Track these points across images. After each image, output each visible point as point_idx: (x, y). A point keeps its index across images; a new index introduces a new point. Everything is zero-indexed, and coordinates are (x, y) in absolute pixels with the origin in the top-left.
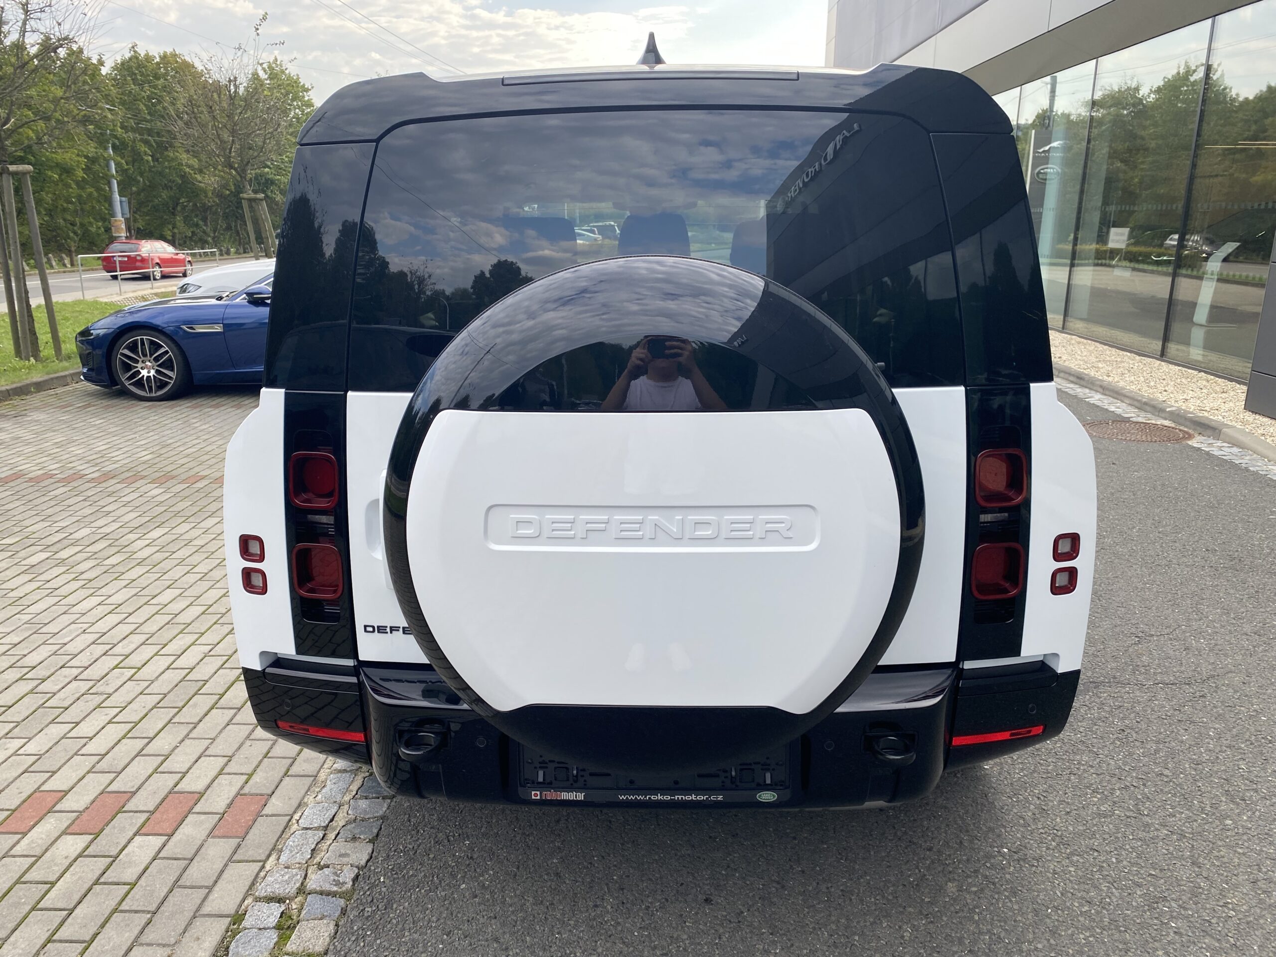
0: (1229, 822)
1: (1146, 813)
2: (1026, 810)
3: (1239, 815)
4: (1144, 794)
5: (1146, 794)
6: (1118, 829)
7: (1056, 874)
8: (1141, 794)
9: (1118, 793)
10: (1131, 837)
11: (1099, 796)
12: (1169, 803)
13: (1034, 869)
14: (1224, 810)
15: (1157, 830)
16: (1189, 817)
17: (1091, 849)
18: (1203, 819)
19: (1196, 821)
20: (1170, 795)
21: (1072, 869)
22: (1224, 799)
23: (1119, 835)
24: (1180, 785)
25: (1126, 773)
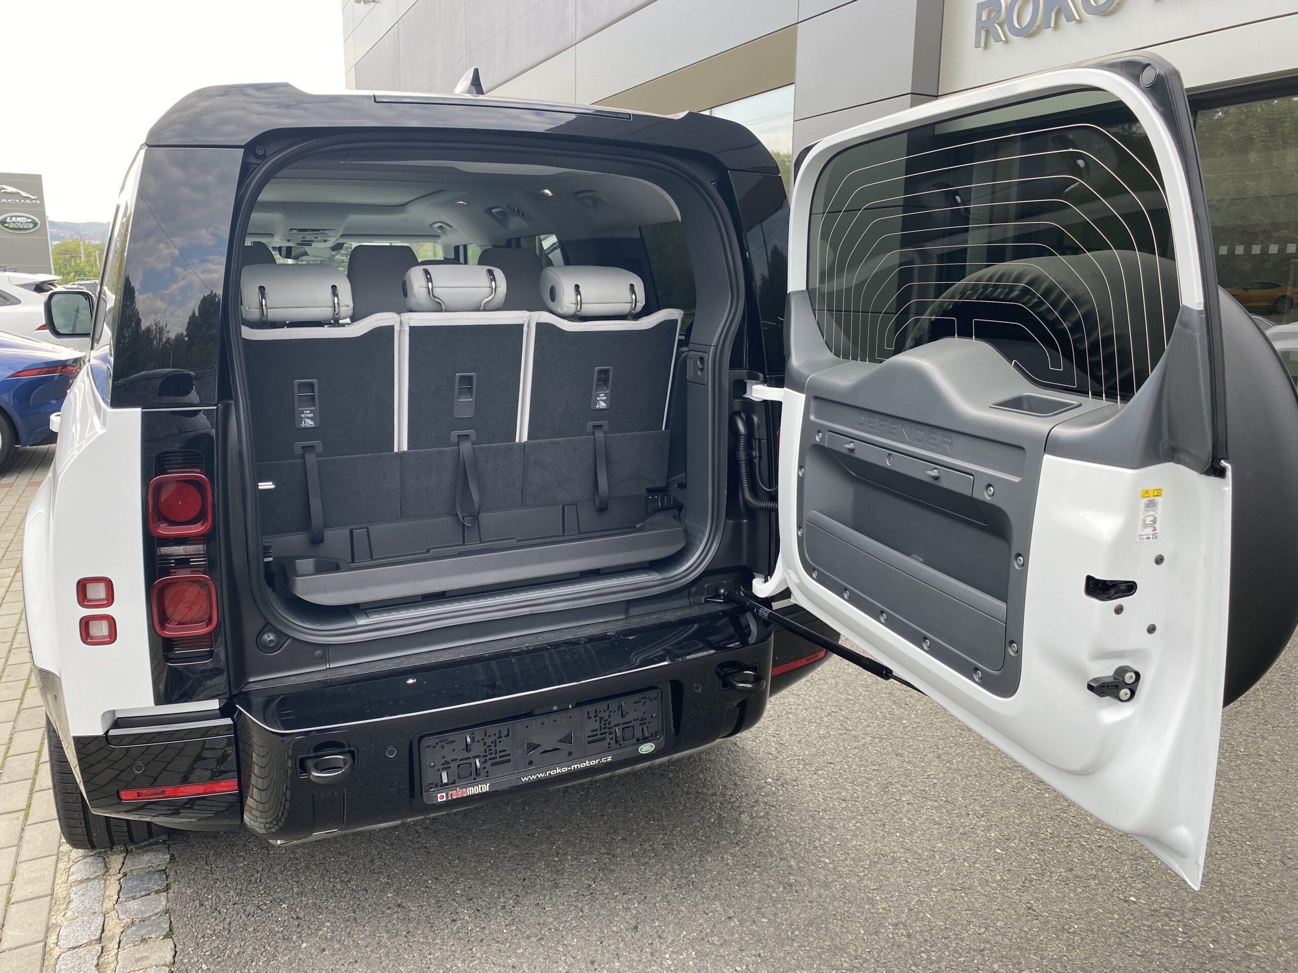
0: (905, 722)
1: (851, 728)
2: (769, 747)
3: (909, 715)
4: (843, 716)
5: (844, 716)
6: (838, 744)
7: (813, 787)
8: (841, 717)
9: (826, 719)
10: (849, 748)
11: (814, 725)
12: (862, 718)
13: (796, 787)
14: (898, 714)
15: (863, 738)
16: (879, 725)
17: (827, 763)
18: (888, 724)
19: (884, 726)
20: (860, 713)
21: (822, 780)
22: (894, 707)
23: (841, 748)
24: (863, 704)
25: (824, 704)
